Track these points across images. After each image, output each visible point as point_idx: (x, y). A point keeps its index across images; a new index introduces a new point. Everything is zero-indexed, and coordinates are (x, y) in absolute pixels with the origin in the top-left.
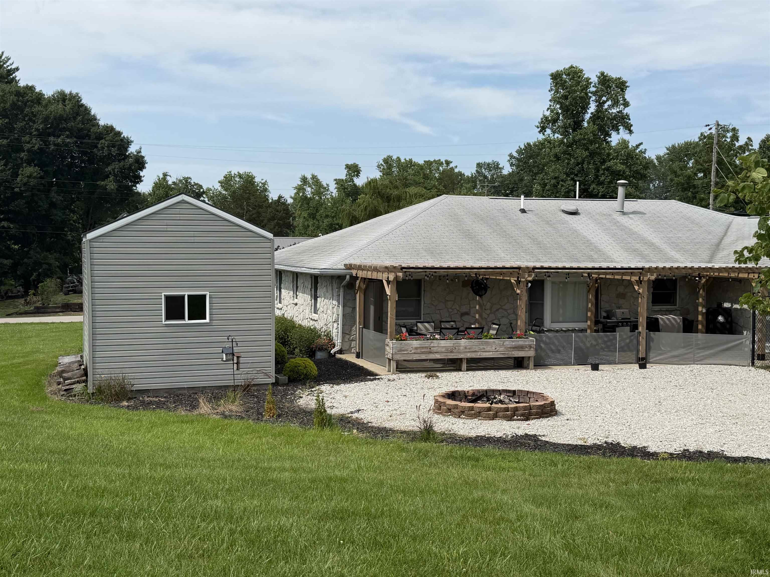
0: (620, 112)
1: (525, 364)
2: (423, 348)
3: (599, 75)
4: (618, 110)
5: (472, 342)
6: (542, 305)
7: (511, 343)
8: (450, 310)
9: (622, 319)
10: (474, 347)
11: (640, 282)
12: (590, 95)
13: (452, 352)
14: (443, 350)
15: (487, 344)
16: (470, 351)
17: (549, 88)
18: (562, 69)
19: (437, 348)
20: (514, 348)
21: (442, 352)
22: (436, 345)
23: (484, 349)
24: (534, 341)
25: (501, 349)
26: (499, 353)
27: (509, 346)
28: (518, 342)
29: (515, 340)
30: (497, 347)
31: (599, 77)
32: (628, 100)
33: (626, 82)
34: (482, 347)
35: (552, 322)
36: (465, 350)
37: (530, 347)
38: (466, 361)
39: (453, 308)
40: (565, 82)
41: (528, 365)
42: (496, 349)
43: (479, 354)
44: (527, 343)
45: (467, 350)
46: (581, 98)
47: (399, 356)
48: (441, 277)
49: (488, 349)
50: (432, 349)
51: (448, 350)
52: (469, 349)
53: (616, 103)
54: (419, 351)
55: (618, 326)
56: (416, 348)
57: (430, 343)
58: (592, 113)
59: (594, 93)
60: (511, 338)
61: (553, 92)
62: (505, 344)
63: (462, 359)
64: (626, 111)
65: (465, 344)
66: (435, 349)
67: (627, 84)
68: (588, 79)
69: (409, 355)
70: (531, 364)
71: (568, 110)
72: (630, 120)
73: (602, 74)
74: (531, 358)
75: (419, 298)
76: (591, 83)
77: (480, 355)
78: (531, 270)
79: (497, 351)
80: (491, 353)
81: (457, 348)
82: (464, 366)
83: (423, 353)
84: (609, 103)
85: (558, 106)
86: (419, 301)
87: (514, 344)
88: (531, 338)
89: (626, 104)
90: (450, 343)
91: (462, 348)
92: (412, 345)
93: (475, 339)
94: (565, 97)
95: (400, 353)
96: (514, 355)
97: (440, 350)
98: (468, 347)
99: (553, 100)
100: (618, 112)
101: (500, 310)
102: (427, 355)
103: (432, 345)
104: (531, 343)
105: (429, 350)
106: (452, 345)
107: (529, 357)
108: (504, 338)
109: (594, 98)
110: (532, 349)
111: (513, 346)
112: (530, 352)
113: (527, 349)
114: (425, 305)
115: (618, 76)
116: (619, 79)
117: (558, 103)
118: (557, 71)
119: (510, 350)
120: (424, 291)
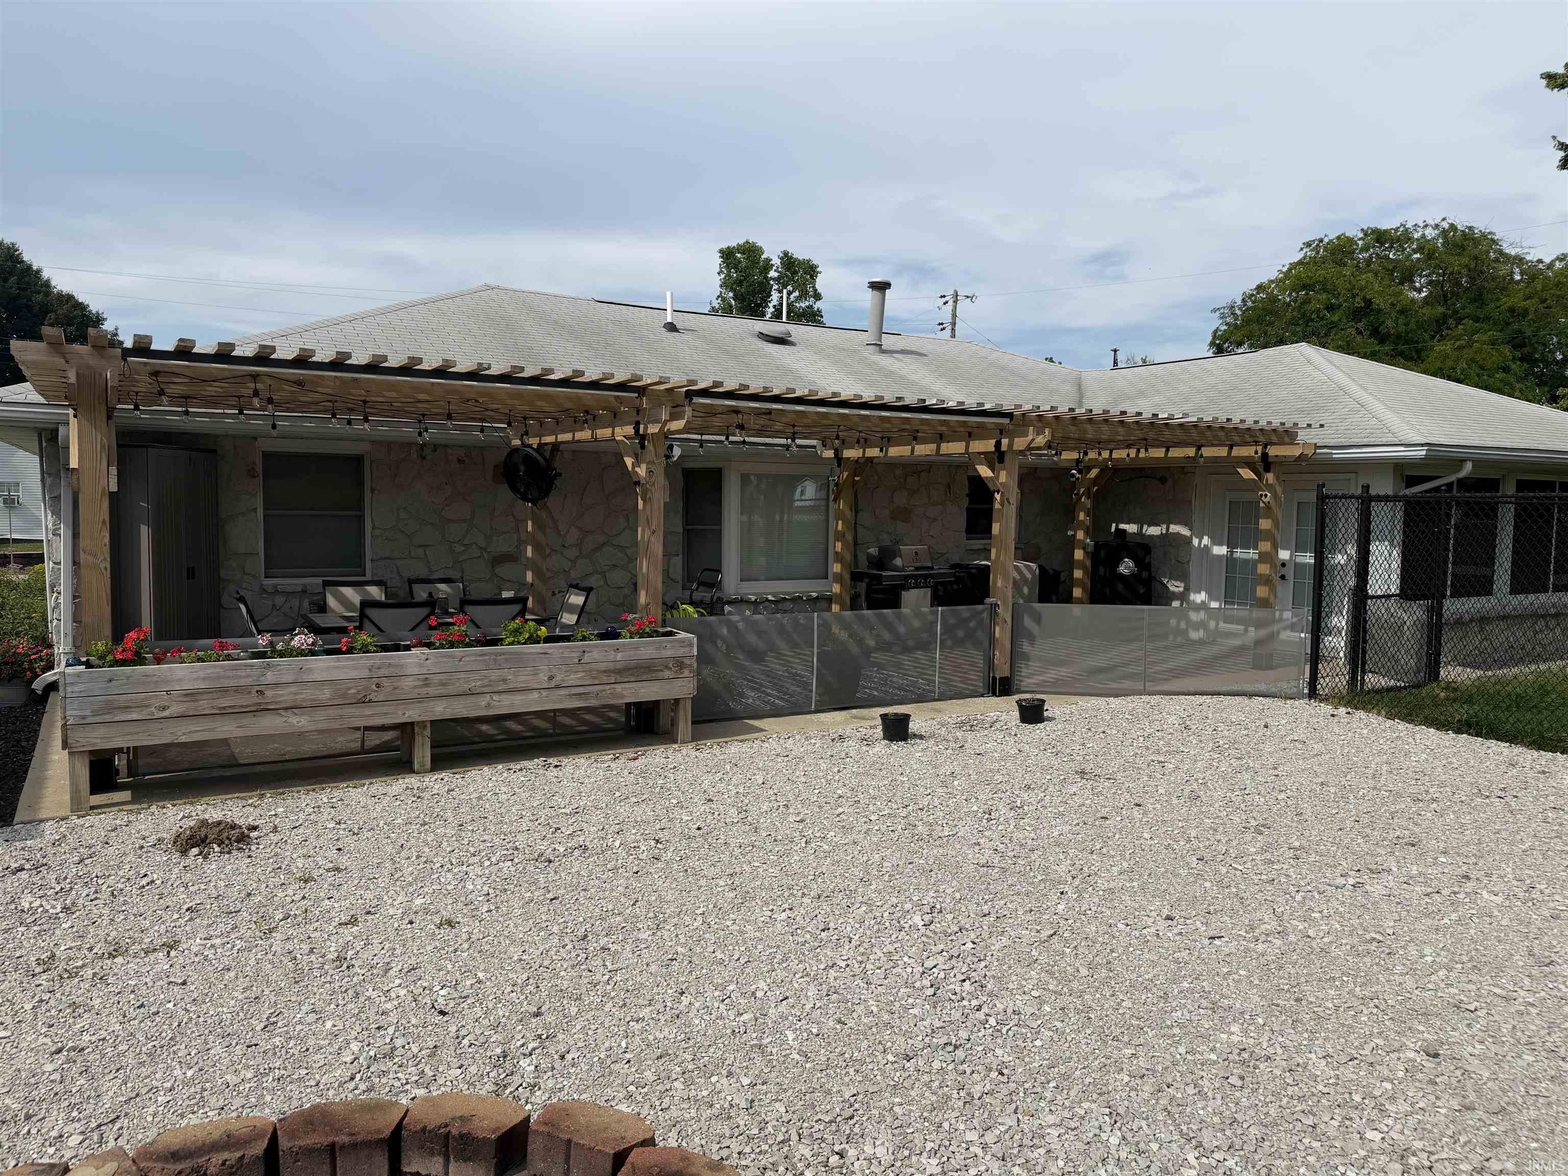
0: (810, 307)
1: (662, 722)
2: (224, 691)
3: (781, 255)
4: (807, 304)
5: (453, 657)
6: (719, 533)
7: (612, 656)
8: (459, 548)
9: (917, 569)
10: (462, 676)
11: (997, 458)
12: (772, 282)
13: (364, 701)
14: (325, 694)
15: (518, 662)
16: (443, 691)
17: (718, 270)
18: (735, 245)
19: (293, 689)
20: (619, 672)
21: (316, 706)
22: (289, 678)
23: (505, 681)
24: (691, 645)
25: (573, 679)
26: (563, 692)
27: (603, 667)
28: (637, 648)
29: (624, 645)
30: (555, 672)
31: (782, 259)
32: (819, 291)
33: (817, 267)
34: (494, 675)
35: (741, 580)
36: (424, 690)
37: (680, 664)
38: (428, 732)
39: (466, 542)
40: (740, 262)
41: (674, 723)
42: (551, 678)
43: (483, 701)
44: (668, 653)
45: (432, 691)
46: (760, 283)
47: (101, 731)
48: (427, 451)
49: (521, 679)
50: (269, 693)
51: (344, 696)
52: (443, 684)
53: (804, 295)
54: (204, 705)
55: (906, 587)
56: (191, 695)
57: (257, 672)
58: (774, 307)
59: (777, 280)
60: (615, 635)
61: (723, 276)
62: (587, 658)
63: (412, 724)
64: (818, 305)
65: (421, 665)
66: (285, 695)
67: (818, 269)
68: (768, 260)
69: (157, 725)
70: (684, 726)
71: (743, 300)
72: (822, 317)
73: (786, 254)
74: (682, 703)
75: (358, 513)
76: (773, 265)
77: (488, 706)
78: (681, 400)
79: (558, 687)
80: (535, 695)
81: (385, 683)
82: (423, 753)
83: (223, 713)
84: (797, 294)
85: (731, 294)
86: (361, 519)
87: (619, 656)
88: (683, 635)
89: (818, 297)
90: (354, 668)
91: (408, 683)
92: (167, 682)
93: (468, 645)
94: (740, 283)
95: (107, 718)
96: (623, 696)
97: (306, 694)
98: (436, 679)
99: (724, 285)
100: (808, 307)
101: (606, 549)
102: (247, 720)
103: (270, 677)
104: (681, 652)
105: (254, 699)
106: (365, 673)
107: (677, 701)
108: (584, 638)
109: (776, 287)
110: (686, 673)
111: (619, 666)
112: (679, 683)
113: (667, 674)
114: (377, 532)
115: (807, 258)
116: (809, 261)
117: (732, 290)
118: (729, 247)
119: (605, 679)
120: (372, 490)
